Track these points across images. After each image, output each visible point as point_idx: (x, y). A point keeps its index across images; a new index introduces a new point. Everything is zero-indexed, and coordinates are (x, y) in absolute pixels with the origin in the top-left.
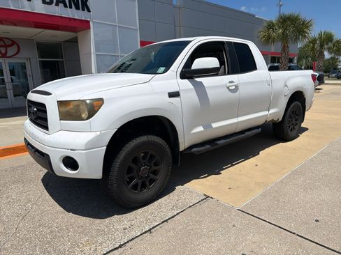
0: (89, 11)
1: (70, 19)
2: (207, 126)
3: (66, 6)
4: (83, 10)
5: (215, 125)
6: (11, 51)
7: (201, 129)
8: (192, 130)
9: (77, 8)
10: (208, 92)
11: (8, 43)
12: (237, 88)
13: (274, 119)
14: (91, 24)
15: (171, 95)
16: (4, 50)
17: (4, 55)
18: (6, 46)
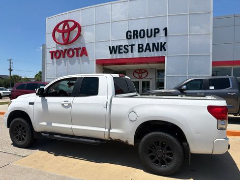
0: (165, 50)
2: (49, 124)
3: (150, 51)
4: (161, 50)
6: (144, 75)
7: (45, 124)
9: (157, 50)
11: (143, 71)
12: (70, 105)
13: (121, 139)
14: (166, 58)
15: (30, 104)
16: (140, 75)
17: (140, 78)
18: (142, 73)
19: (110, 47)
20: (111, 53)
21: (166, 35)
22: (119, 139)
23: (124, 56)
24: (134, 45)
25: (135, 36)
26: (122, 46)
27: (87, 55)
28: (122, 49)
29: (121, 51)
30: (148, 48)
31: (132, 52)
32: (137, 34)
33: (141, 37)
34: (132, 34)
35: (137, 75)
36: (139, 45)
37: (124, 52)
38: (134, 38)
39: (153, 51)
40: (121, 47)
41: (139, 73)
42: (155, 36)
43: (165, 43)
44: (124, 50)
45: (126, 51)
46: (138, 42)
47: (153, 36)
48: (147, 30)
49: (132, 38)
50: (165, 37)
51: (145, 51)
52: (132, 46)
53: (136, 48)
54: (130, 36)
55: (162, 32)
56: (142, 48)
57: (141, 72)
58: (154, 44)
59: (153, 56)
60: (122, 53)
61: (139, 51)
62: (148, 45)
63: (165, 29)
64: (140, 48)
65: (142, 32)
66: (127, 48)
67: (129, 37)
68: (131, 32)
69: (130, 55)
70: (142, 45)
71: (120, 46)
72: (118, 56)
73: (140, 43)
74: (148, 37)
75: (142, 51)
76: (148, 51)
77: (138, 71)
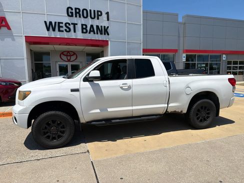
0: (108, 34)
1: (96, 40)
3: (94, 33)
4: (105, 34)
5: (109, 110)
6: (73, 58)
8: (90, 111)
9: (101, 34)
10: (102, 90)
11: (72, 54)
12: (130, 88)
13: (177, 111)
14: (109, 42)
15: (72, 90)
16: (69, 58)
17: (69, 61)
18: (70, 56)
19: (45, 22)
20: (48, 29)
21: (108, 20)
22: (175, 111)
23: (65, 35)
24: (77, 24)
25: (78, 15)
26: (62, 23)
27: (9, 28)
28: (62, 27)
29: (61, 29)
30: (92, 30)
31: (75, 31)
32: (79, 13)
33: (84, 17)
34: (74, 11)
35: (65, 58)
36: (82, 25)
37: (66, 30)
38: (76, 16)
39: (97, 34)
40: (61, 25)
41: (67, 56)
42: (98, 19)
43: (108, 27)
44: (65, 28)
45: (68, 30)
46: (81, 21)
47: (96, 18)
48: (90, 10)
49: (74, 16)
50: (107, 21)
51: (90, 33)
52: (75, 25)
53: (79, 27)
54: (72, 13)
55: (104, 16)
56: (86, 29)
57: (69, 54)
58: (97, 27)
59: (97, 39)
60: (63, 31)
61: (83, 32)
62: (92, 26)
63: (107, 13)
64: (84, 28)
65: (85, 11)
66: (69, 26)
67: (70, 14)
68: (72, 9)
69: (72, 35)
70: (86, 26)
71: (59, 23)
72: (57, 34)
73: (84, 24)
74: (91, 18)
75: (86, 32)
76: (92, 33)
77: (65, 53)
